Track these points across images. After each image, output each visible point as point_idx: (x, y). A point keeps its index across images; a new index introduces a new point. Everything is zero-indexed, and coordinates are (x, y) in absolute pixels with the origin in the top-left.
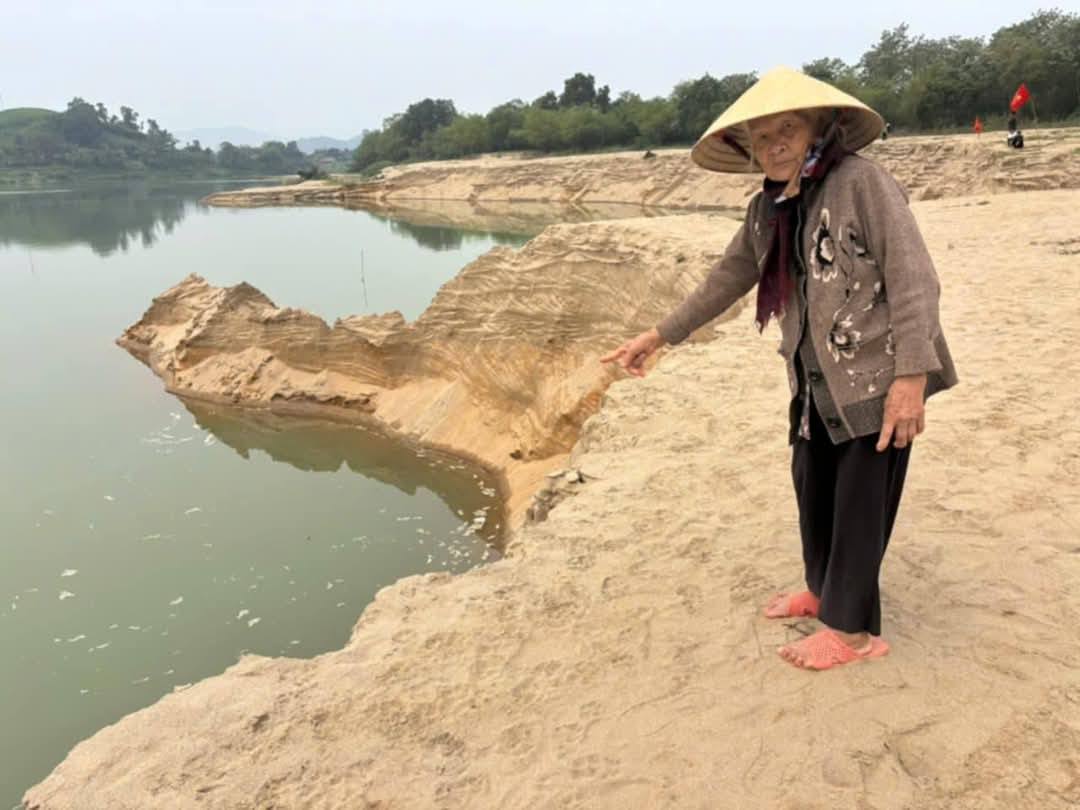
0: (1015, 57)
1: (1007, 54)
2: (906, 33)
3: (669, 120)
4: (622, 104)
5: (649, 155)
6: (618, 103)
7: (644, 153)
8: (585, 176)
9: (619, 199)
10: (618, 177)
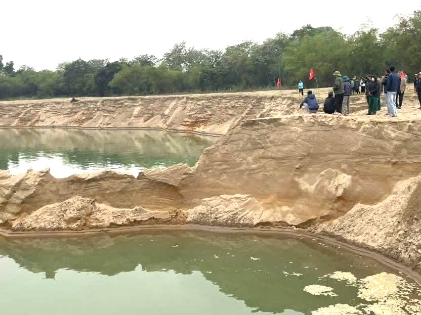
0: (240, 60)
1: (235, 58)
2: (185, 45)
3: (58, 82)
4: (23, 73)
5: (73, 101)
6: (20, 72)
7: (71, 99)
8: (33, 112)
9: (48, 124)
10: (56, 113)
